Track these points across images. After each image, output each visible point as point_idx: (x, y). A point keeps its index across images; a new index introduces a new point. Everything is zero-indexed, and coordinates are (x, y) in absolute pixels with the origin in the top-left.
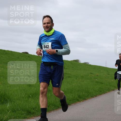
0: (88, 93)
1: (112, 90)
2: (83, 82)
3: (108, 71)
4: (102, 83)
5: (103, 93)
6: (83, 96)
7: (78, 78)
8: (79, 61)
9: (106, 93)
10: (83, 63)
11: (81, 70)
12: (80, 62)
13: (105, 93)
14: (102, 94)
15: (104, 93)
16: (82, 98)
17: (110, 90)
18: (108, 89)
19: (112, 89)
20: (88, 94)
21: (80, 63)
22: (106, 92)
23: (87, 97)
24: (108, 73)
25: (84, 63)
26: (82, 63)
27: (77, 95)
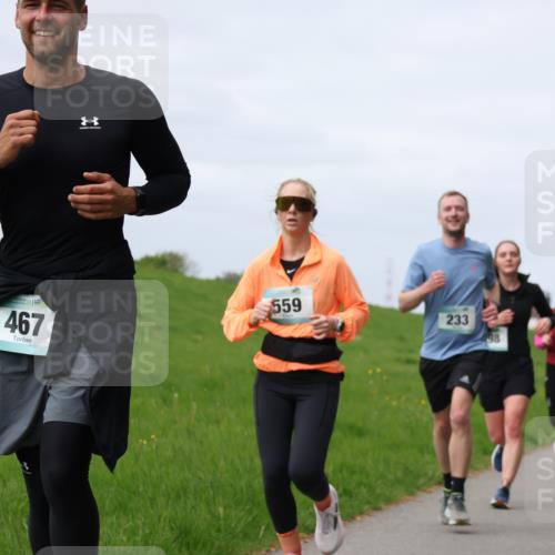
0: (250, 511)
1: (430, 479)
2: (218, 422)
3: (402, 339)
4: (360, 433)
5: (366, 507)
6: (219, 530)
7: (176, 395)
8: (182, 266)
9: (392, 507)
10: (218, 279)
11: (199, 332)
12: (189, 274)
13: (382, 505)
14: (361, 513)
15: (377, 509)
16: (204, 545)
17: (421, 481)
18: (399, 474)
19: (430, 474)
20: (250, 519)
21: (193, 280)
22: (390, 501)
23: (246, 536)
24: (403, 356)
25: (221, 275)
26: (208, 282)
27: (172, 529)
